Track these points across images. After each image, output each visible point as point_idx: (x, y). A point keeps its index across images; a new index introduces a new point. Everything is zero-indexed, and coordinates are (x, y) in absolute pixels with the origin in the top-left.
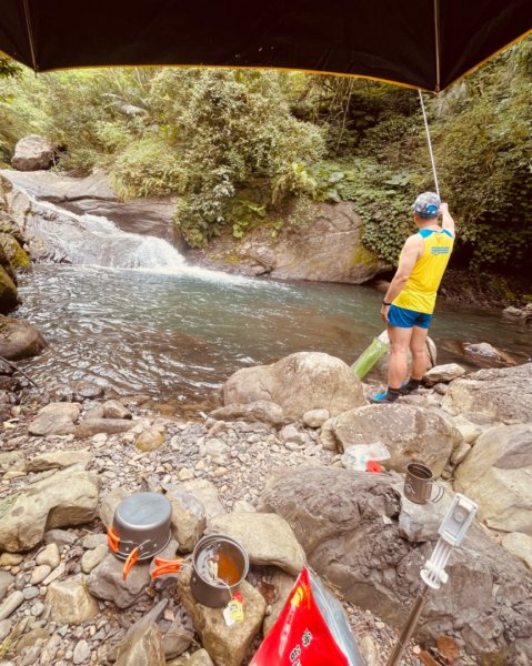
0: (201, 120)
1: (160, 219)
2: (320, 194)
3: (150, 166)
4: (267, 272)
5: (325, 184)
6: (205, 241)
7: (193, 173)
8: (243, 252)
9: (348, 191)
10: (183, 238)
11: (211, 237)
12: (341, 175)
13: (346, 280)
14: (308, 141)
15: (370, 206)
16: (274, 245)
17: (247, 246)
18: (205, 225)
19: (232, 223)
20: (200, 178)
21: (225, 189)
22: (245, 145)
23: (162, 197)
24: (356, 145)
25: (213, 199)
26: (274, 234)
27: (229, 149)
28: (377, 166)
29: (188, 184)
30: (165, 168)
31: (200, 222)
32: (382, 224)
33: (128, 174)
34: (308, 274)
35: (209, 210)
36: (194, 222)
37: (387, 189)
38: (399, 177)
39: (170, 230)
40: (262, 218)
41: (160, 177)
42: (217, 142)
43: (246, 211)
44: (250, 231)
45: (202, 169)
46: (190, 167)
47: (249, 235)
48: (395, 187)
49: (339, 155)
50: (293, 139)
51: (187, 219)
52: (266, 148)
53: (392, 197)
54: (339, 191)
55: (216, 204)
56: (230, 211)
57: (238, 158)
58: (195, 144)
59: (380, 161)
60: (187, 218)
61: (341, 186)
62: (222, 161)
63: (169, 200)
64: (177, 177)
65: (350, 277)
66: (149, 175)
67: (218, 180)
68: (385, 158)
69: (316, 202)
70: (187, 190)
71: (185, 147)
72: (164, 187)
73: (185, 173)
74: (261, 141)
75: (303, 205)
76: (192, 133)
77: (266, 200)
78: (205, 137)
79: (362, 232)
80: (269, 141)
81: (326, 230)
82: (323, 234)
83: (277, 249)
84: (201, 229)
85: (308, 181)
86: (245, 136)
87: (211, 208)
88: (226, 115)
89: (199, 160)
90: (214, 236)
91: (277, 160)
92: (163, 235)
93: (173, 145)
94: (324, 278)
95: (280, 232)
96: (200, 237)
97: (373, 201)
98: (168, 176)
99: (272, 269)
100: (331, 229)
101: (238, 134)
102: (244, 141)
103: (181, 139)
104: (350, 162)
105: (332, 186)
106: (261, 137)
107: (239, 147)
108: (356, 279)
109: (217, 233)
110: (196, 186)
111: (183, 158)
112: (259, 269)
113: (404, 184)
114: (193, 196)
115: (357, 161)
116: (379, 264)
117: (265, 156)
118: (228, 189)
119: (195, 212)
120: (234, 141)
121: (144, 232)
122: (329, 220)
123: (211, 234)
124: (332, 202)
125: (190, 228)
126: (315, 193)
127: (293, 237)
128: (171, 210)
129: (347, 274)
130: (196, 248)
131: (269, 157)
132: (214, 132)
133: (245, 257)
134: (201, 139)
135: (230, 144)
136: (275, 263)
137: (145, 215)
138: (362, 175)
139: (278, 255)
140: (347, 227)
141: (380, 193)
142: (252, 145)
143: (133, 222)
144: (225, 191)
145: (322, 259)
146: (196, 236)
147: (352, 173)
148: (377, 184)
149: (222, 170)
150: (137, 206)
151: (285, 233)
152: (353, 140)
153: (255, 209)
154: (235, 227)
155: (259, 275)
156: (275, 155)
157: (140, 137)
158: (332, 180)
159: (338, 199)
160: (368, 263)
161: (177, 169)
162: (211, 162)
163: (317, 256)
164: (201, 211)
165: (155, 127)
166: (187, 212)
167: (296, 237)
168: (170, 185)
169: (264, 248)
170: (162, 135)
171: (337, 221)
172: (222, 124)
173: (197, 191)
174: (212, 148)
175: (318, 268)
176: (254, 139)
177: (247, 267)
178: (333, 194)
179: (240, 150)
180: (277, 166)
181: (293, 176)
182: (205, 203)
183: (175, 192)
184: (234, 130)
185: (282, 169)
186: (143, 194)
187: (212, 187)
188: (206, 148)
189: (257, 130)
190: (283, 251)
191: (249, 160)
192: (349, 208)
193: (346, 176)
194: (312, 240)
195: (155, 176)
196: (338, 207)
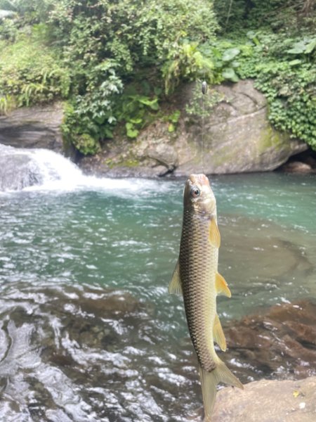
0: (76, 11)
1: (46, 129)
2: (216, 76)
3: (27, 71)
4: (170, 172)
5: (220, 65)
6: (98, 146)
7: (74, 72)
8: (141, 153)
9: (246, 69)
10: (73, 146)
11: (104, 141)
12: (236, 51)
13: (257, 168)
14: (197, 17)
15: (274, 81)
16: (173, 140)
17: (144, 145)
18: (95, 128)
19: (124, 122)
20: (84, 77)
21: (113, 85)
22: (128, 32)
23: (45, 104)
24: (245, 17)
25: (101, 99)
26: (171, 128)
27: (111, 40)
28: (274, 36)
29: (71, 86)
30: (44, 71)
31: (91, 125)
32: (290, 100)
33: (5, 84)
34: (215, 168)
35: (98, 111)
36: (84, 126)
37: (289, 60)
38: (302, 44)
39: (59, 139)
40: (155, 112)
41: (40, 82)
42: (96, 34)
43: (138, 107)
44: (145, 128)
45: (84, 67)
46: (70, 66)
47: (144, 133)
48: (298, 56)
49: (229, 30)
50: (180, 17)
51: (75, 125)
52: (153, 32)
53: (296, 67)
54: (235, 70)
55: (105, 103)
56: (121, 109)
57: (122, 47)
58: (72, 39)
59: (275, 30)
60: (76, 123)
61: (236, 64)
62: (105, 55)
63: (52, 105)
64: (58, 79)
65: (261, 163)
66: (28, 81)
67: (104, 76)
68: (281, 26)
69: (214, 86)
70: (71, 92)
71: (62, 44)
72: (46, 92)
73: (66, 74)
74: (146, 25)
76: (68, 27)
77: (158, 91)
78: (84, 29)
79: (268, 112)
80: (154, 23)
81: (228, 115)
82: (225, 121)
83: (177, 144)
84: (92, 133)
85: (203, 61)
86: (127, 22)
87: (100, 109)
89: (79, 57)
90: (107, 139)
91: (166, 44)
92: (52, 146)
93: (49, 45)
94: (233, 169)
95: (177, 125)
96: (92, 142)
97: (277, 75)
98: (48, 80)
99: (175, 167)
100: (233, 113)
101: (119, 20)
102: (126, 27)
103: (57, 36)
104: (243, 36)
105: (227, 65)
106: (145, 20)
107: (121, 35)
108: (267, 165)
109: (110, 135)
110: (80, 86)
111: (62, 57)
112: (162, 169)
113: (309, 51)
114: (79, 98)
115: (251, 34)
116: (292, 145)
117: (152, 41)
118: (116, 84)
119: (83, 115)
120: (115, 30)
121: (31, 145)
122: (230, 104)
123: (102, 137)
124: (229, 83)
125: (80, 134)
126: (211, 76)
127: (192, 128)
128: (57, 117)
129: (258, 161)
130: (90, 155)
131: (157, 42)
132: (92, 22)
133: (143, 158)
134: (79, 33)
135: (111, 33)
136: (177, 160)
137: (29, 126)
138: (259, 48)
139: (179, 151)
140: (250, 108)
141: (283, 65)
142: (135, 30)
143: (19, 136)
144: (113, 88)
145: (228, 148)
146: (87, 142)
147: (247, 48)
148: (278, 55)
149: (107, 65)
150: (19, 117)
151: (183, 126)
152: (241, 11)
153: (148, 103)
154: (129, 126)
155: (162, 176)
156: (163, 38)
157: (13, 41)
158: (227, 58)
159: (235, 79)
160: (280, 146)
161: (57, 70)
163: (222, 147)
164: (90, 114)
165: (27, 28)
166: (74, 117)
167: (195, 129)
168: (52, 89)
169: (163, 146)
170: (35, 35)
171: (239, 104)
172: (101, 10)
173: (82, 92)
174: (92, 41)
175: (225, 159)
176: (138, 24)
177: (147, 168)
178: (229, 74)
179: (123, 38)
180: (166, 51)
181: (186, 58)
182: (93, 105)
183: (58, 97)
184: (114, 16)
185: (173, 53)
186: (24, 103)
187: (97, 85)
188: (86, 41)
189: (139, 13)
190: (184, 146)
191: (135, 48)
192: (250, 87)
193: (241, 52)
194: (214, 128)
195: (34, 81)
196: (238, 88)
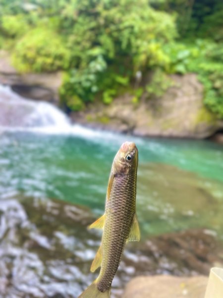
0: (81, 12)
1: (49, 90)
3: (42, 48)
4: (130, 130)
5: (174, 60)
7: (74, 54)
8: (112, 114)
9: (192, 65)
10: (65, 104)
11: (88, 103)
12: (187, 53)
13: (193, 135)
14: (163, 26)
15: (210, 77)
16: (136, 108)
21: (99, 65)
22: (115, 31)
23: (51, 73)
24: (197, 29)
25: (89, 73)
26: (135, 100)
27: (101, 34)
28: (215, 46)
29: (71, 63)
33: (25, 55)
39: (56, 97)
41: (49, 57)
42: (92, 29)
43: (114, 82)
45: (81, 51)
47: (116, 101)
50: (151, 25)
54: (186, 65)
55: (91, 77)
57: (109, 41)
59: (217, 41)
60: (70, 88)
61: (187, 62)
62: (96, 44)
63: (55, 74)
64: (62, 57)
65: (196, 133)
67: (93, 58)
68: (221, 39)
69: (168, 74)
70: (70, 66)
72: (52, 65)
73: (68, 54)
74: (126, 28)
75: (159, 77)
76: (73, 22)
78: (84, 25)
79: (204, 98)
80: (132, 27)
81: (175, 96)
82: (173, 99)
83: (138, 111)
84: (80, 96)
85: (163, 56)
87: (88, 80)
88: (99, 8)
89: (78, 43)
91: (139, 42)
94: (174, 134)
95: (140, 99)
96: (79, 102)
97: (212, 73)
99: (134, 127)
100: (180, 95)
101: (109, 22)
103: (64, 28)
104: (193, 42)
105: (180, 61)
107: (110, 32)
108: (199, 135)
109: (92, 99)
110: (77, 63)
112: (124, 127)
114: (74, 71)
115: (200, 42)
118: (101, 66)
119: (76, 84)
121: (37, 99)
124: (179, 74)
125: (71, 96)
126: (168, 67)
127: (150, 102)
128: (58, 82)
130: (76, 111)
131: (133, 40)
133: (113, 118)
134: (80, 28)
137: (38, 86)
138: (204, 52)
139: (139, 116)
140: (192, 93)
145: (174, 119)
146: (76, 102)
147: (195, 51)
148: (217, 59)
149: (97, 51)
150: (31, 79)
152: (194, 25)
153: (121, 80)
154: (106, 94)
155: (125, 132)
156: (137, 37)
157: (35, 27)
158: (181, 56)
159: (184, 72)
162: (88, 45)
164: (80, 83)
166: (69, 83)
167: (153, 103)
168: (57, 62)
169: (128, 111)
170: (51, 25)
172: (96, 15)
173: (77, 66)
174: (89, 34)
175: (170, 126)
176: (122, 27)
178: (180, 68)
179: (110, 35)
181: (152, 54)
182: (84, 78)
183: (60, 69)
184: (106, 19)
187: (88, 64)
190: (143, 113)
191: (117, 42)
192: (194, 79)
194: (165, 104)
195: (45, 56)
196: (186, 78)
